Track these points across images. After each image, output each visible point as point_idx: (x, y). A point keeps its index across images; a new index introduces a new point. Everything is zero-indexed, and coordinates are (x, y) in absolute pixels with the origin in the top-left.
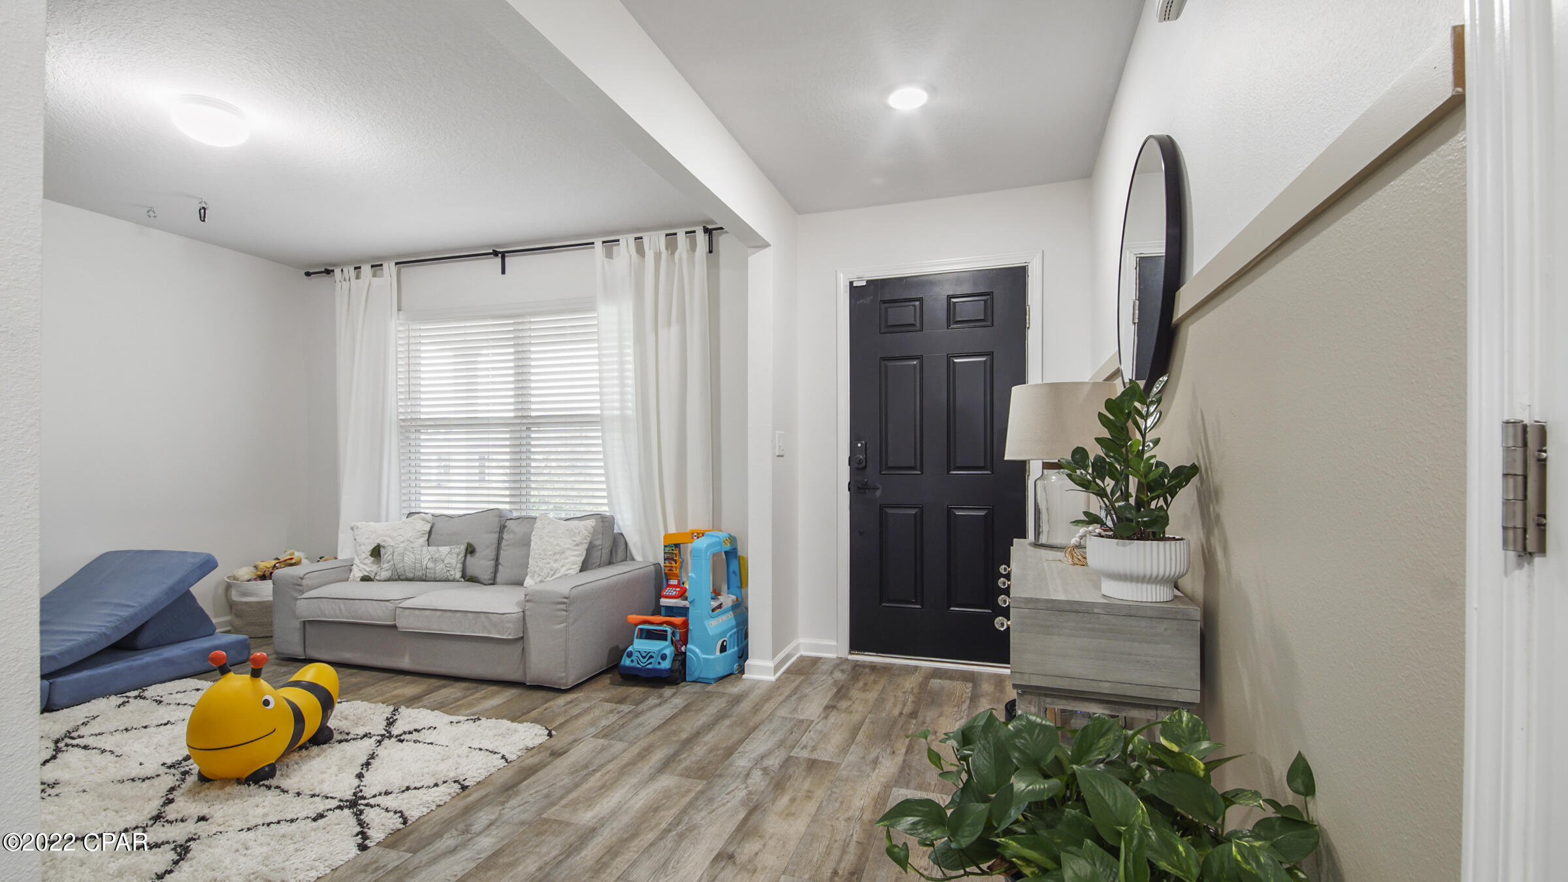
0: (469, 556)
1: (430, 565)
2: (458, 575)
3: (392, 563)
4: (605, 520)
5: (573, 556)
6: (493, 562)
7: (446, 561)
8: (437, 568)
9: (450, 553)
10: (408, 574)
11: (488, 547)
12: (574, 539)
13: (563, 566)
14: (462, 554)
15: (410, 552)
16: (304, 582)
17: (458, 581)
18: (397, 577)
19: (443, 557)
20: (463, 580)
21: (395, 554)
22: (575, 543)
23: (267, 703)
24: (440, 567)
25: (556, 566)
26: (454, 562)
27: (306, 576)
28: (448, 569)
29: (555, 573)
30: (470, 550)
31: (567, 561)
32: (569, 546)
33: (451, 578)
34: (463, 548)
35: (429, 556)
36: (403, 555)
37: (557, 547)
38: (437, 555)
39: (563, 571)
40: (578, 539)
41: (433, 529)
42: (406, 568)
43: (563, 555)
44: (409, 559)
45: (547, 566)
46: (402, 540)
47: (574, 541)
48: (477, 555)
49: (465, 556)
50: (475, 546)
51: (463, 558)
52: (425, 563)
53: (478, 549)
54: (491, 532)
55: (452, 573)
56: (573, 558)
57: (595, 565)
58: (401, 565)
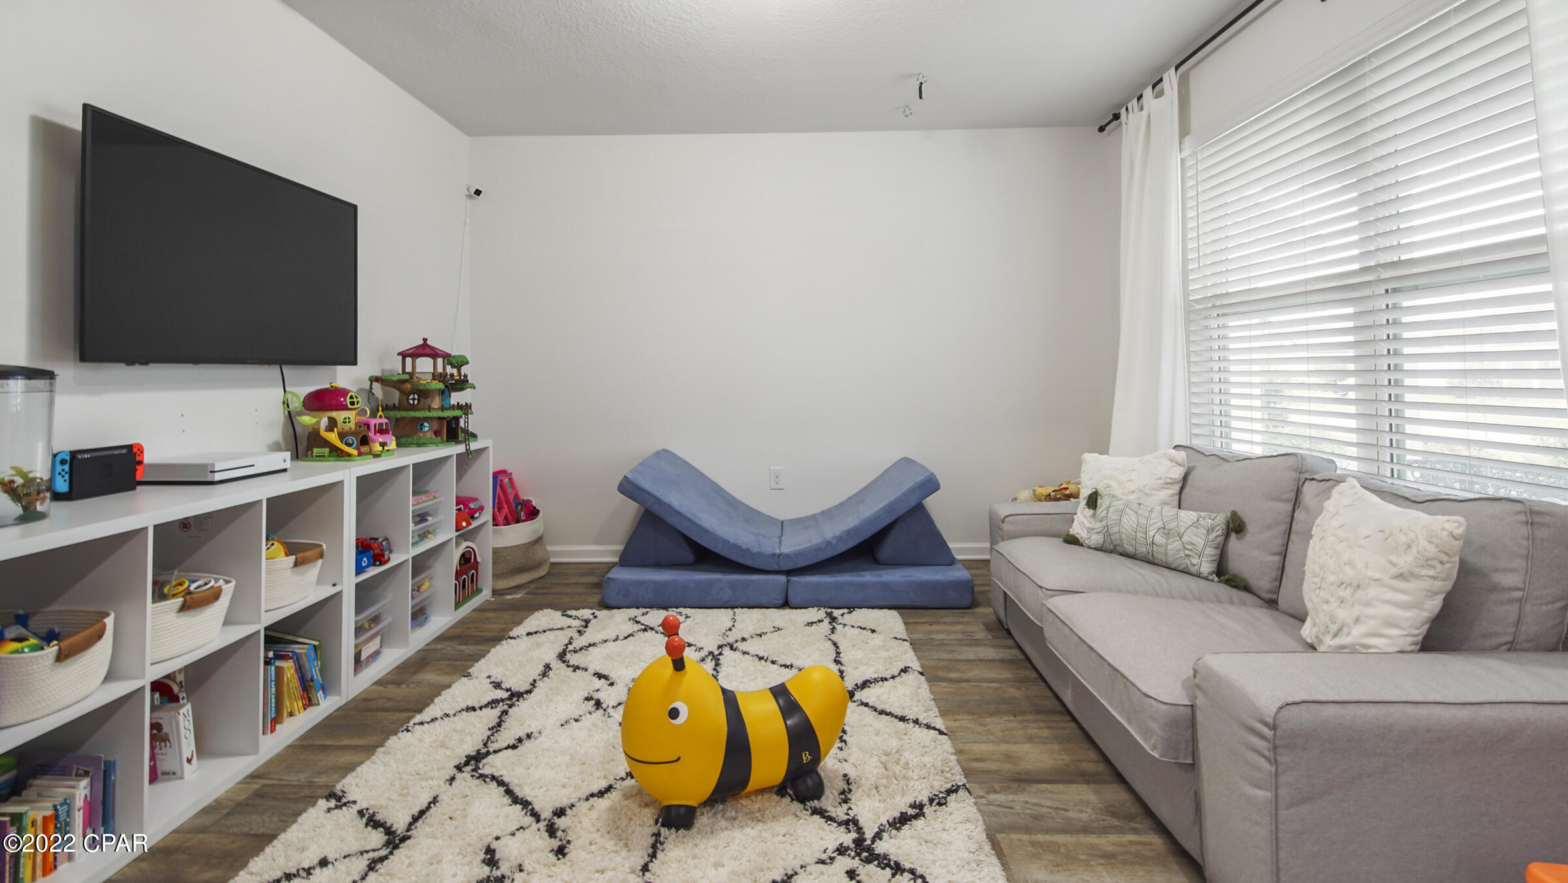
0: (1233, 536)
1: (1159, 539)
2: (1207, 568)
3: (1104, 523)
4: (1538, 519)
5: (1388, 602)
6: (1277, 558)
7: (1185, 538)
8: (1169, 547)
9: (1195, 524)
10: (1126, 546)
11: (1269, 527)
12: (1394, 559)
13: (1357, 620)
14: (1219, 531)
15: (1132, 510)
16: (1005, 527)
17: (1206, 579)
18: (1112, 547)
19: (1183, 530)
20: (1216, 579)
21: (1111, 510)
22: (1394, 571)
23: (674, 713)
24: (1174, 546)
25: (1342, 614)
26: (1200, 542)
27: (1007, 519)
28: (1187, 552)
29: (1340, 630)
30: (1236, 526)
31: (1370, 611)
32: (1378, 575)
33: (1193, 569)
34: (1221, 519)
35: (1160, 524)
36: (1122, 513)
37: (1347, 569)
38: (1173, 525)
39: (1356, 634)
40: (1405, 561)
41: (1190, 478)
42: (1124, 536)
43: (1360, 593)
44: (1129, 522)
45: (1325, 607)
46: (1132, 488)
47: (1394, 565)
48: (1248, 537)
49: (1227, 536)
50: (1246, 519)
51: (1222, 538)
52: (1151, 534)
53: (1251, 528)
54: (1279, 500)
55: (1195, 561)
56: (1387, 610)
57: (1494, 642)
58: (1116, 529)
